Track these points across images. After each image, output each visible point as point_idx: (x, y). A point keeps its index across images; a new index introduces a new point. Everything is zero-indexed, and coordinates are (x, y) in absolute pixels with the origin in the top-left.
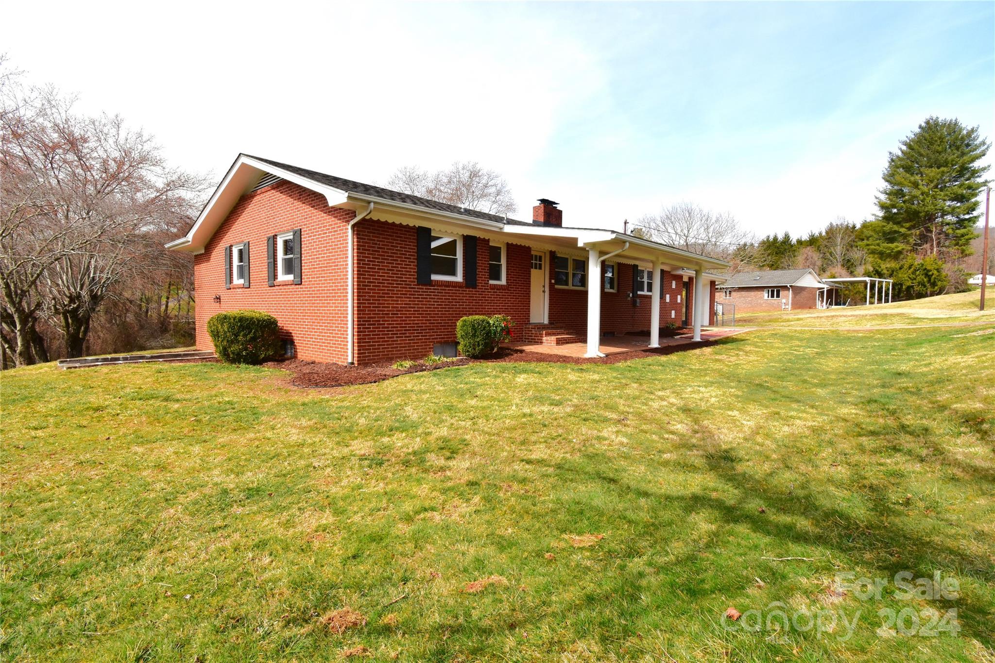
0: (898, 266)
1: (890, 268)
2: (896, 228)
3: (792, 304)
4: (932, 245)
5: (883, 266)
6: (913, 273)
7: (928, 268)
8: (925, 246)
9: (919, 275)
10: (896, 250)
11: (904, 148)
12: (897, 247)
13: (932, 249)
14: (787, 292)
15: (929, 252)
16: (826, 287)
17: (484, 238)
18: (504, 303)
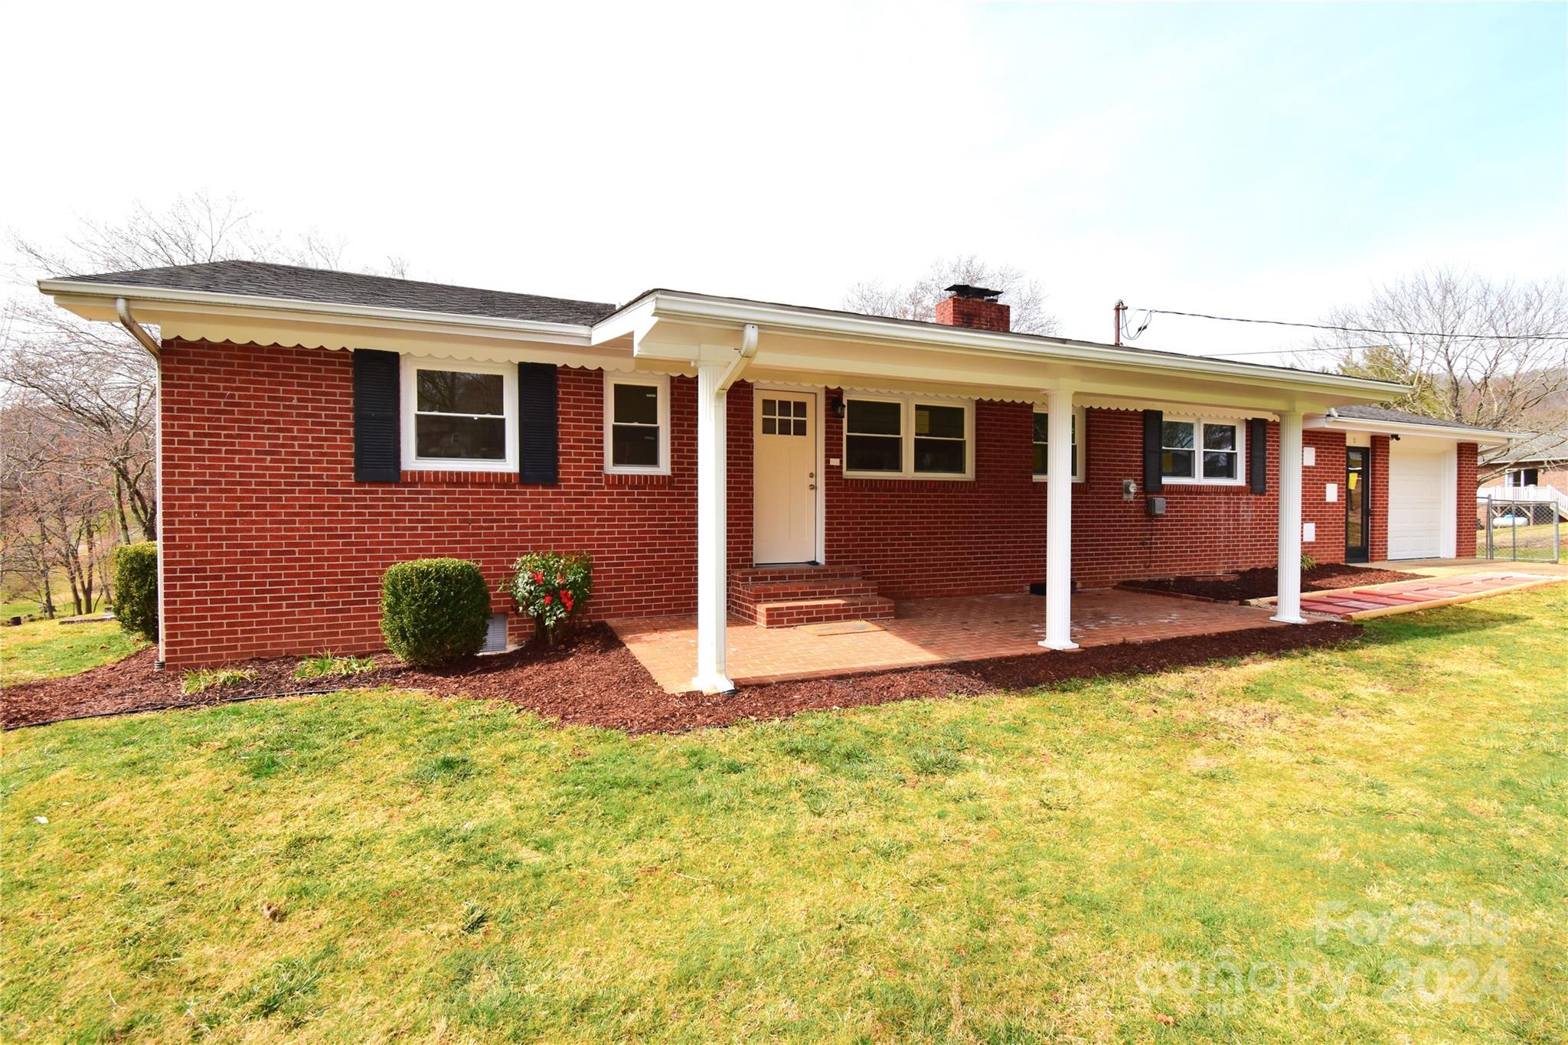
17: (583, 368)
18: (659, 519)
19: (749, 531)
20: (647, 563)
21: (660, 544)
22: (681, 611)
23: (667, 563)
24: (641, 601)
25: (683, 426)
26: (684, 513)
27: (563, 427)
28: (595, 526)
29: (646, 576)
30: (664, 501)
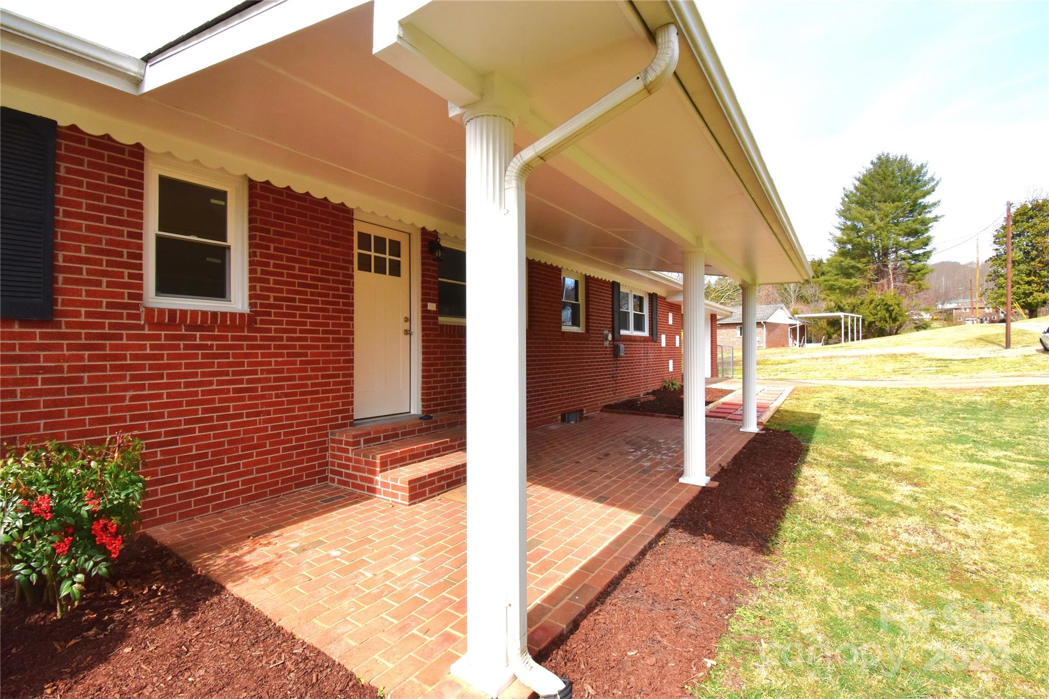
0: (859, 302)
1: (851, 303)
2: (853, 263)
3: (767, 342)
4: (888, 281)
5: (844, 302)
6: (875, 308)
7: (889, 303)
8: (881, 281)
9: (880, 310)
10: (855, 285)
11: (857, 183)
12: (855, 282)
13: (889, 284)
14: (761, 329)
15: (886, 287)
16: (798, 323)
17: (107, 137)
18: (234, 373)
19: (349, 383)
20: (216, 436)
21: (235, 408)
22: (265, 494)
23: (245, 432)
24: (206, 491)
25: (268, 248)
26: (269, 363)
27: (65, 225)
28: (126, 388)
29: (214, 454)
30: (241, 347)
